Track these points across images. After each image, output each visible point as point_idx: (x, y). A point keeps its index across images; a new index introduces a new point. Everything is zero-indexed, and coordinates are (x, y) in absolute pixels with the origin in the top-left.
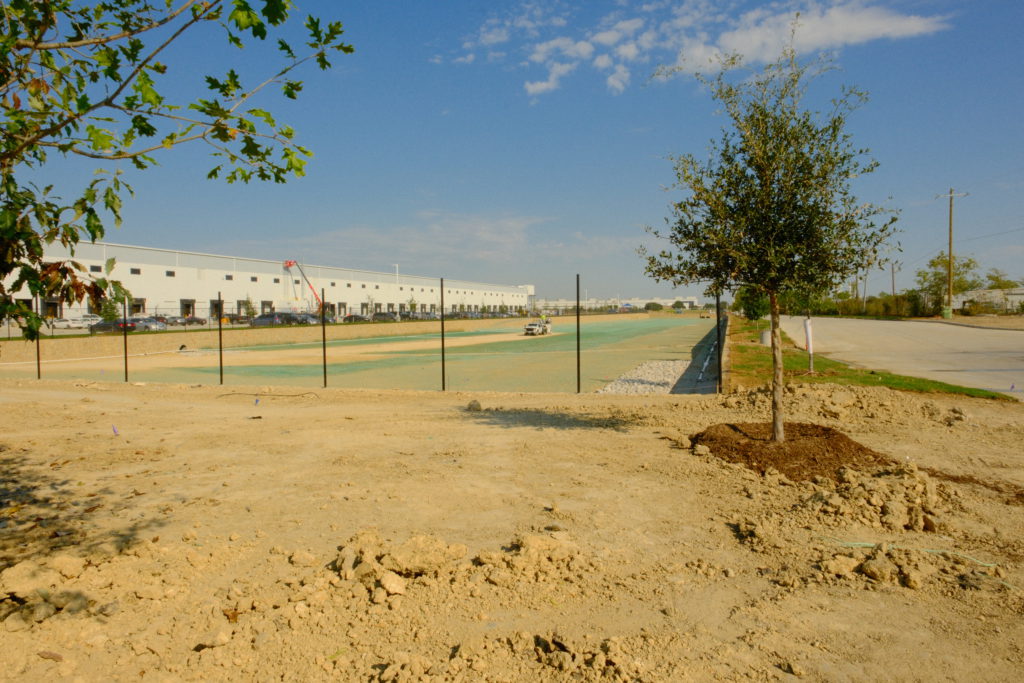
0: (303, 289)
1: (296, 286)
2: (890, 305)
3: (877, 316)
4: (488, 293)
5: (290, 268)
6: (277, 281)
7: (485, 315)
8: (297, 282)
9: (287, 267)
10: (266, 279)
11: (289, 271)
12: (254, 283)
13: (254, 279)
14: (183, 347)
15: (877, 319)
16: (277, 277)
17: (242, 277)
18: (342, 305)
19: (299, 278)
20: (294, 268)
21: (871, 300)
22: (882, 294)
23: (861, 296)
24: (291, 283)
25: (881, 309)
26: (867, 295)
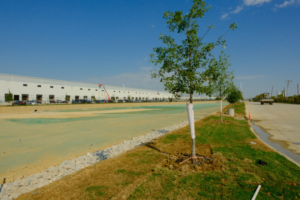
0: (105, 93)
1: (103, 92)
2: (297, 98)
3: (291, 103)
4: (165, 94)
5: (101, 86)
6: (96, 90)
7: (163, 101)
8: (103, 91)
9: (100, 86)
10: (93, 90)
11: (100, 87)
12: (89, 91)
13: (89, 90)
14: (36, 111)
15: (291, 104)
16: (96, 89)
17: (85, 89)
18: (117, 98)
19: (104, 89)
20: (102, 86)
21: (289, 98)
22: (295, 95)
23: (286, 96)
24: (101, 90)
25: (293, 100)
26: (287, 96)
